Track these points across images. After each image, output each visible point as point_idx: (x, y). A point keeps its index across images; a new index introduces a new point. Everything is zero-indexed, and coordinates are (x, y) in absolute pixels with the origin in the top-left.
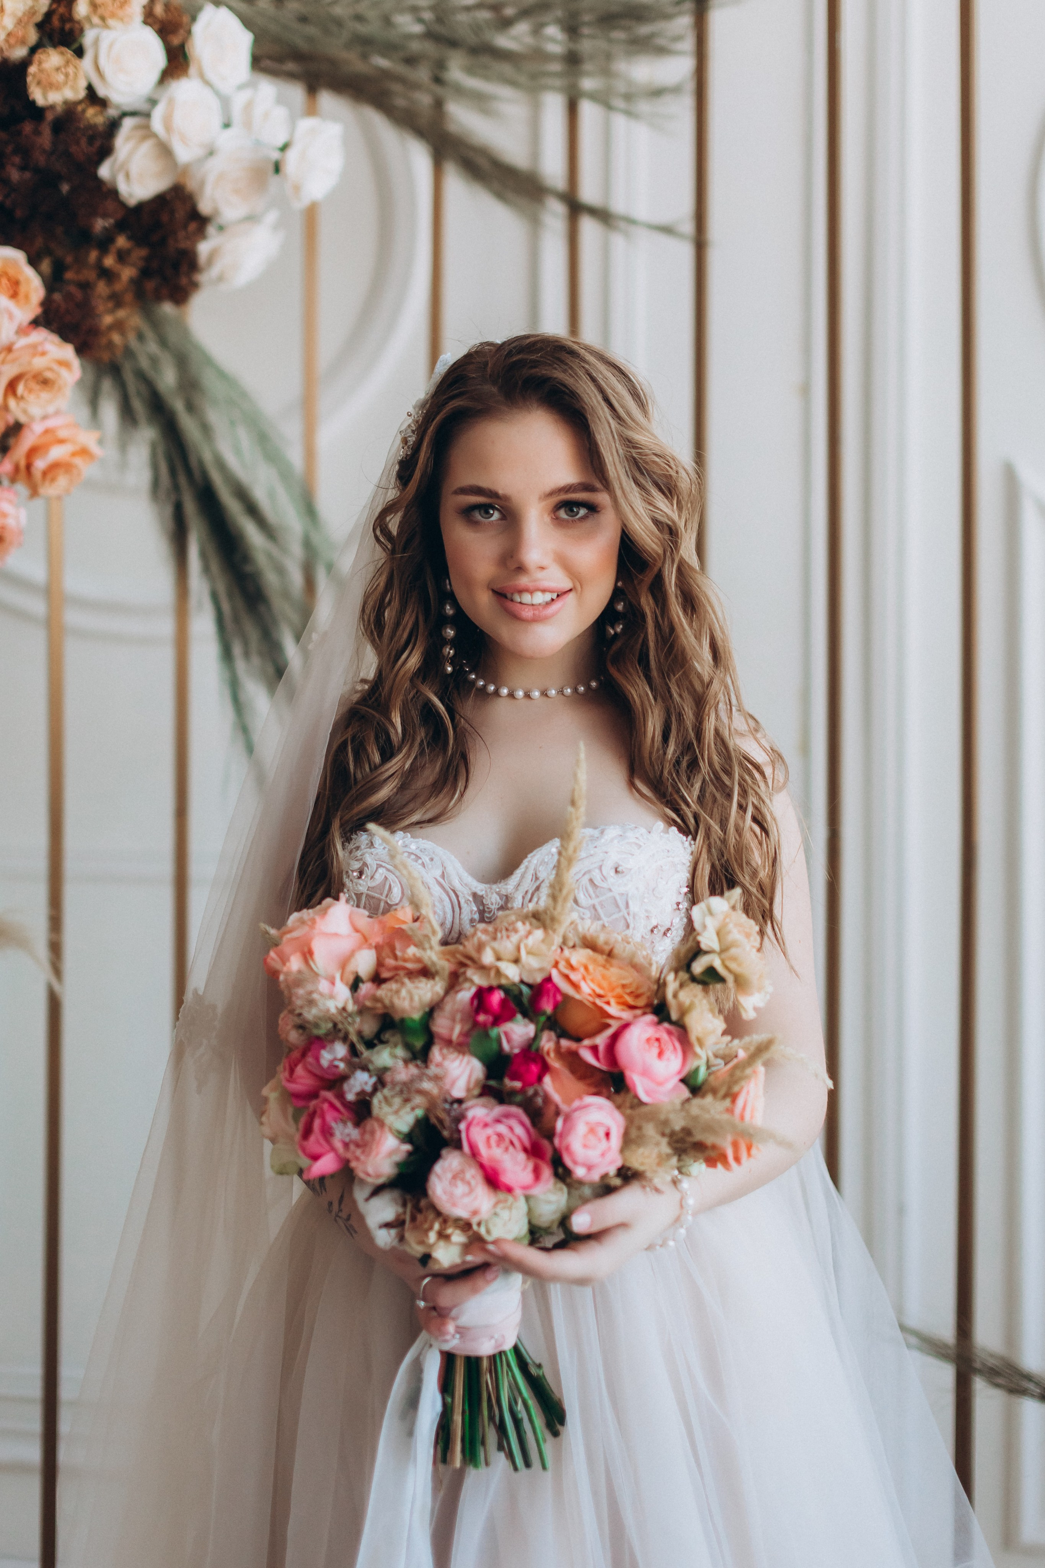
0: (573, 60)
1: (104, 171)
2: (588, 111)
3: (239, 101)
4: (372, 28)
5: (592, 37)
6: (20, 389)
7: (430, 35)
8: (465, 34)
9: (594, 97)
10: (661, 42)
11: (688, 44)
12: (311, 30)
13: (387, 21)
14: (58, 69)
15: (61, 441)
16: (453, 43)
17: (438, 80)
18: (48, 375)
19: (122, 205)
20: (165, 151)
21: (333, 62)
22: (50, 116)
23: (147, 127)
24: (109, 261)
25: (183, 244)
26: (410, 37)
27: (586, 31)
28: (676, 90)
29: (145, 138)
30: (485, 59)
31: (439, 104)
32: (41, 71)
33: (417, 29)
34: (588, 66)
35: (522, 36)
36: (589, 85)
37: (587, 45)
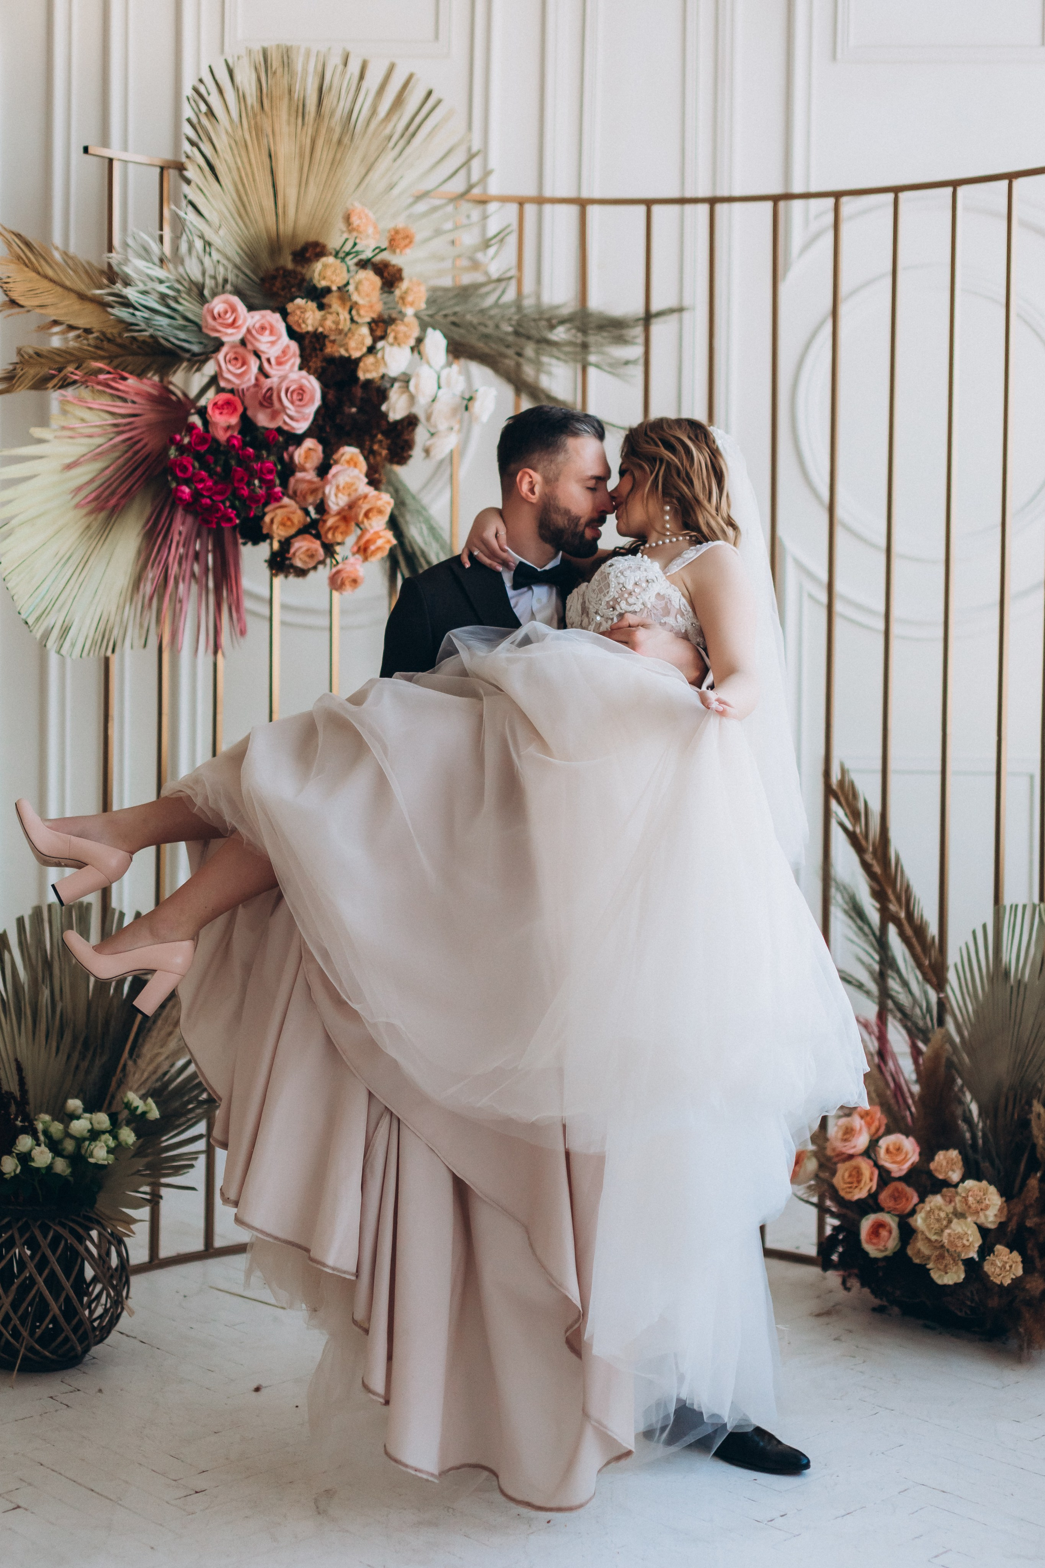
0: (585, 346)
1: (384, 408)
2: (592, 372)
3: (445, 373)
4: (489, 330)
5: (594, 335)
6: (370, 515)
7: (517, 333)
8: (534, 332)
9: (597, 366)
10: (627, 338)
11: (641, 340)
12: (462, 331)
13: (497, 326)
14: (372, 364)
15: (380, 537)
16: (529, 338)
17: (519, 354)
18: (382, 508)
19: (388, 422)
20: (412, 399)
21: (472, 347)
22: (360, 383)
23: (407, 387)
24: (376, 447)
25: (406, 437)
26: (507, 333)
27: (590, 332)
28: (634, 362)
29: (403, 393)
30: (544, 346)
31: (518, 365)
32: (365, 365)
33: (510, 329)
34: (592, 349)
35: (560, 334)
36: (592, 358)
37: (592, 339)
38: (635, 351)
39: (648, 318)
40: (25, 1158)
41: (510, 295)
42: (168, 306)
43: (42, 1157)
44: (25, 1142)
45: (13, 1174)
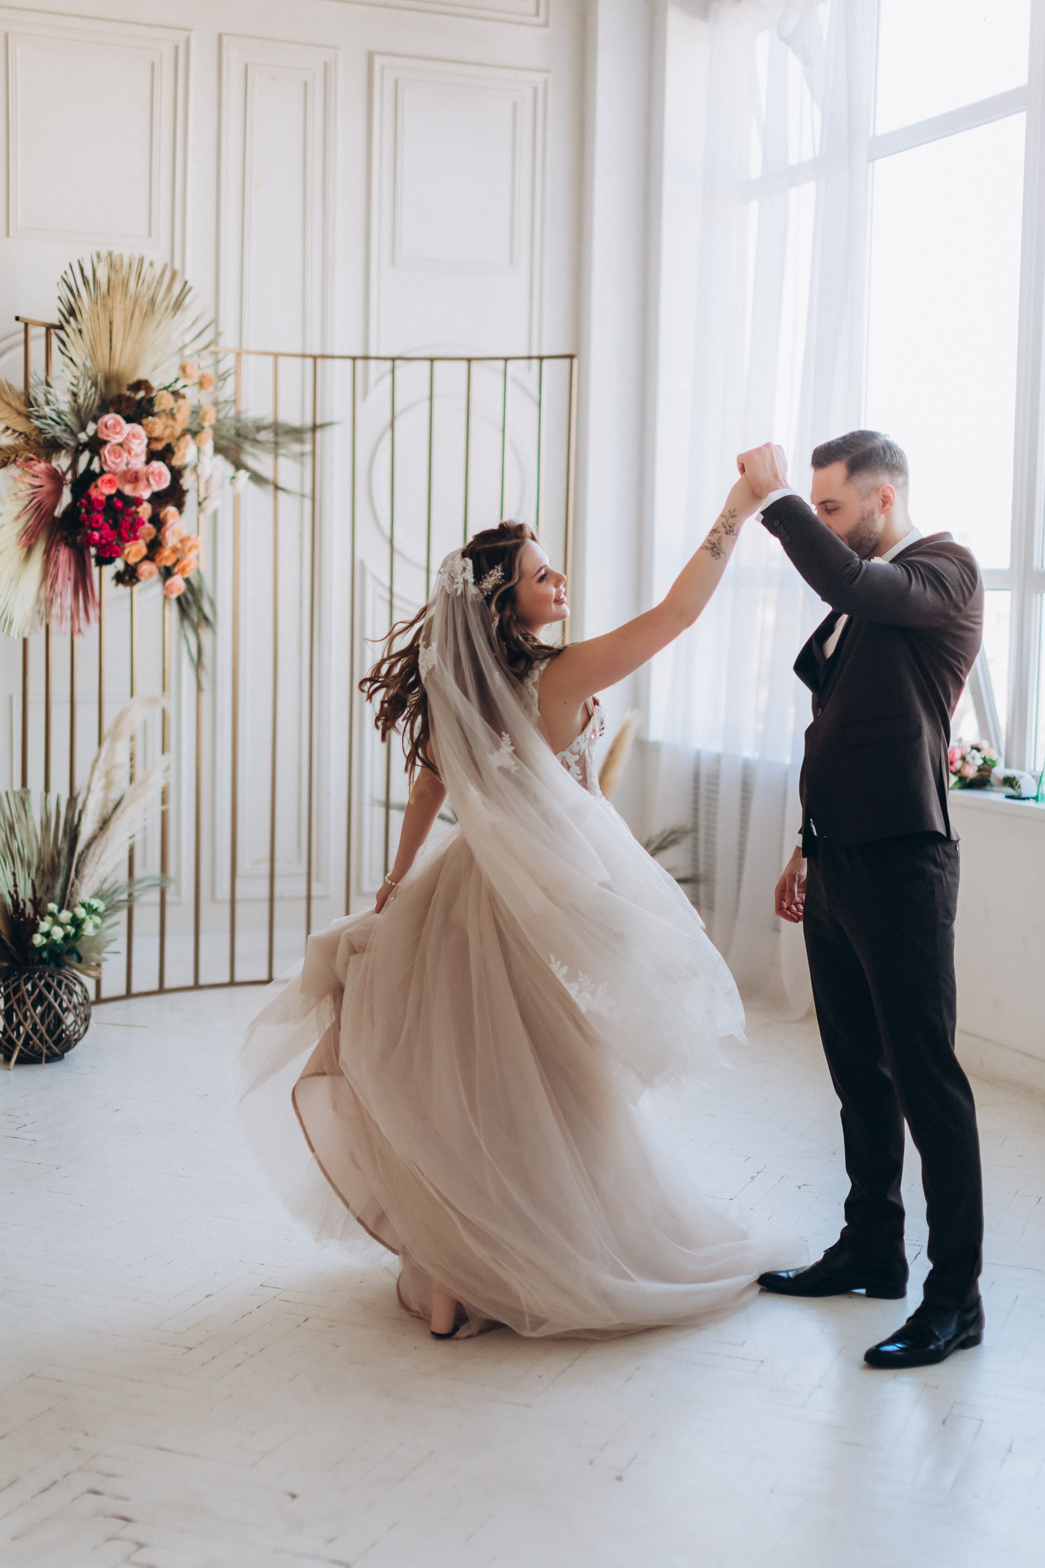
0: (276, 444)
2: (280, 459)
3: (213, 463)
5: (283, 437)
6: (191, 549)
7: (238, 434)
8: (248, 435)
9: (285, 456)
10: (303, 440)
11: (311, 441)
12: (218, 436)
13: (229, 431)
15: (192, 563)
16: (246, 438)
23: (195, 471)
26: (233, 434)
27: (281, 435)
28: (308, 454)
29: (193, 473)
30: (255, 443)
33: (235, 432)
34: (281, 446)
35: (263, 436)
36: (282, 451)
37: (281, 439)
38: (308, 447)
39: (314, 428)
40: (47, 935)
41: (232, 413)
42: (60, 418)
43: (58, 933)
44: (44, 926)
45: (41, 945)
